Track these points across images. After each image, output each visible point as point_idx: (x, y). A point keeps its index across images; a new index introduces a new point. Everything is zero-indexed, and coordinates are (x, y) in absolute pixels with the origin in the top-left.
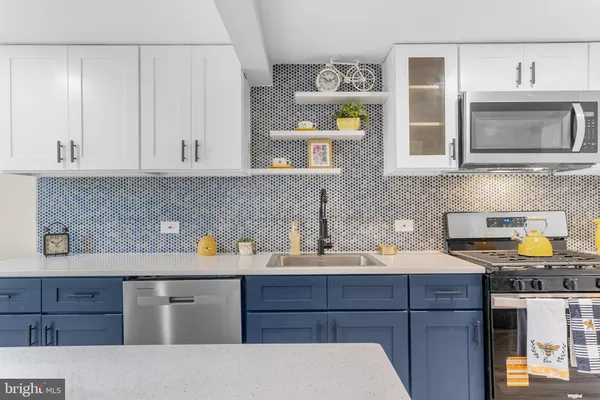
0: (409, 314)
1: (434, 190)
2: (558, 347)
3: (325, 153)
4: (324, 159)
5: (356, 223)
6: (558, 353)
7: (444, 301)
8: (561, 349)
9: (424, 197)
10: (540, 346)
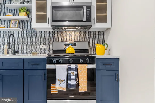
0: (24, 70)
1: (52, 36)
2: (63, 80)
3: (16, 24)
4: (15, 25)
5: (28, 46)
6: (63, 82)
7: (35, 67)
8: (64, 81)
9: (49, 38)
10: (59, 80)
